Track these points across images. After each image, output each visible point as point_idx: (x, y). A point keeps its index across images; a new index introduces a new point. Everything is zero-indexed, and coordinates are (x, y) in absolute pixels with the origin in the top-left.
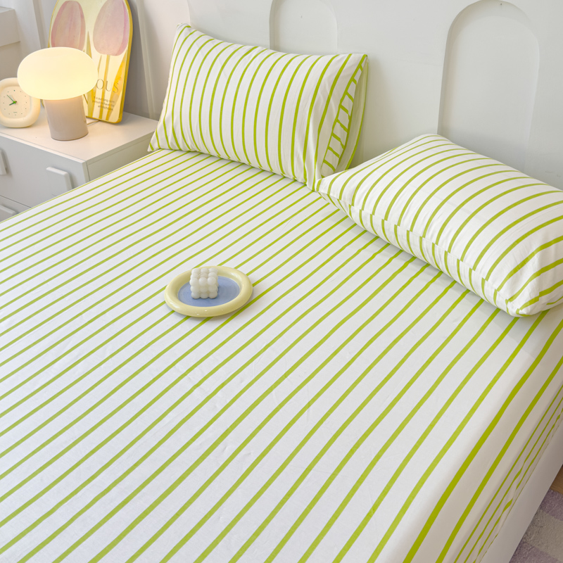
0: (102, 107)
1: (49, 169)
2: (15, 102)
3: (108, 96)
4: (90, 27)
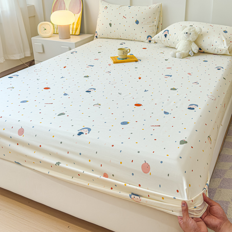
0: (73, 30)
1: (62, 47)
2: (46, 29)
3: (75, 27)
4: (67, 6)
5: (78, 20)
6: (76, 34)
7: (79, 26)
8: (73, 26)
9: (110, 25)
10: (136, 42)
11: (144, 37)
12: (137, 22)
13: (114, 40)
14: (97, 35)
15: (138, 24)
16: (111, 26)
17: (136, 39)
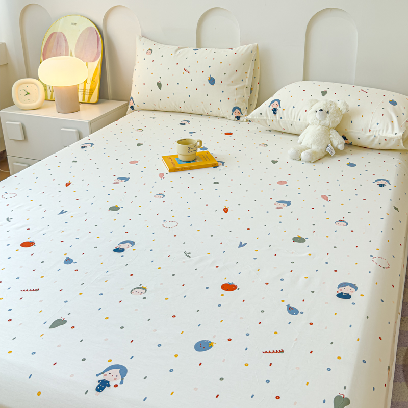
0: (84, 94)
1: (62, 129)
2: (28, 94)
3: (88, 87)
4: (72, 46)
5: (95, 74)
6: (90, 102)
7: (96, 86)
8: (85, 86)
9: (159, 85)
10: (212, 120)
11: (226, 110)
12: (212, 81)
13: (167, 113)
14: (133, 105)
15: (213, 85)
16: (160, 88)
17: (210, 113)
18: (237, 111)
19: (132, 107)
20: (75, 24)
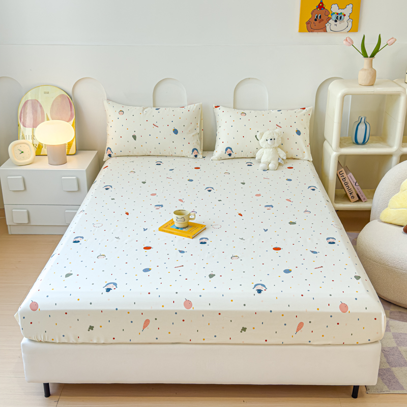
1: (63, 178)
2: (23, 152)
4: (47, 111)
6: (70, 154)
9: (134, 137)
10: (177, 159)
11: (188, 151)
12: (176, 132)
13: (139, 158)
14: (111, 153)
15: (176, 134)
16: (135, 139)
17: (174, 154)
18: (195, 151)
19: (110, 155)
20: (48, 93)
